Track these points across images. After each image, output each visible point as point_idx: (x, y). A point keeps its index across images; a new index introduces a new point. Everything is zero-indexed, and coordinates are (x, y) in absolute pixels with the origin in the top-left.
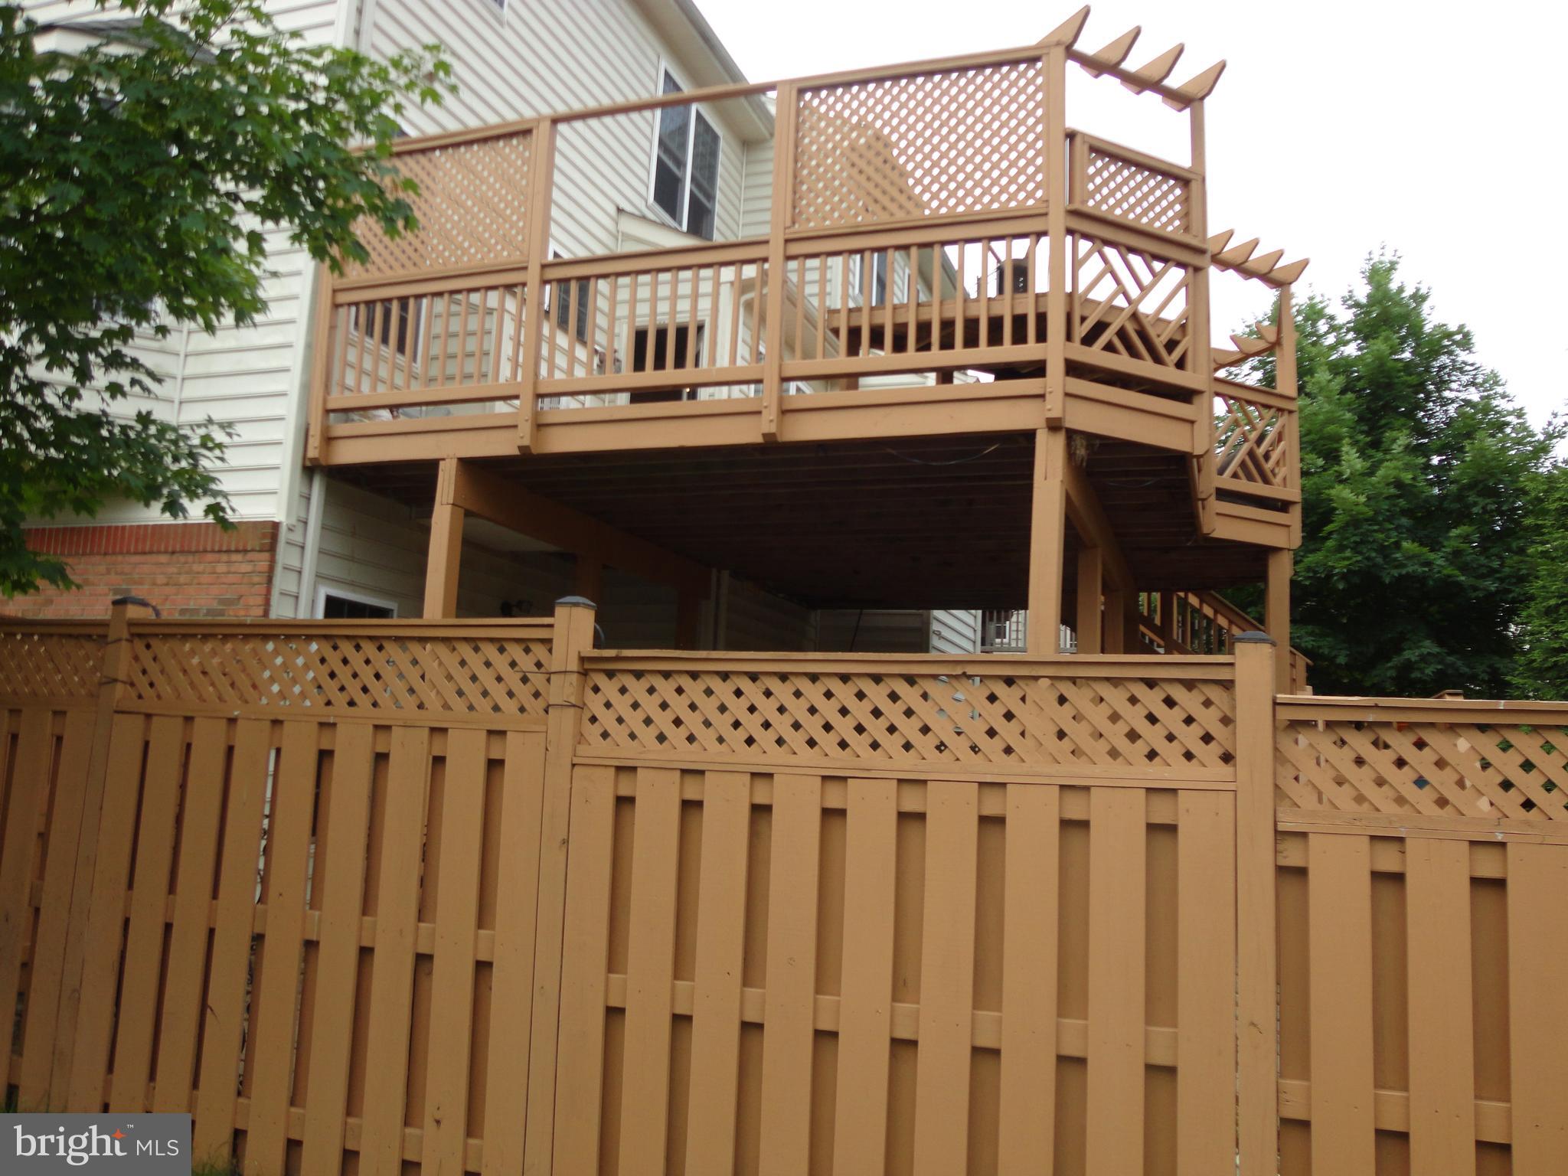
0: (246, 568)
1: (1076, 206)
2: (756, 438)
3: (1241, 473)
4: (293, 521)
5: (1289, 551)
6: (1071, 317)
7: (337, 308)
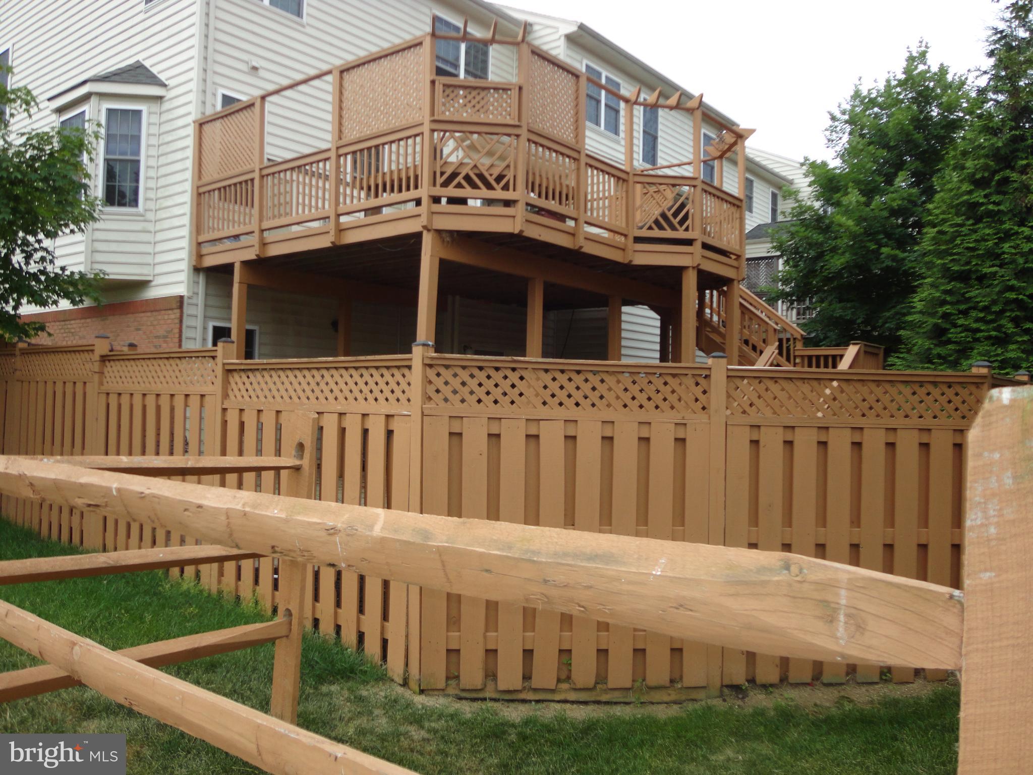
0: (173, 316)
1: (436, 118)
2: (329, 245)
3: (654, 226)
4: (191, 294)
5: (694, 268)
6: (435, 173)
7: (200, 195)
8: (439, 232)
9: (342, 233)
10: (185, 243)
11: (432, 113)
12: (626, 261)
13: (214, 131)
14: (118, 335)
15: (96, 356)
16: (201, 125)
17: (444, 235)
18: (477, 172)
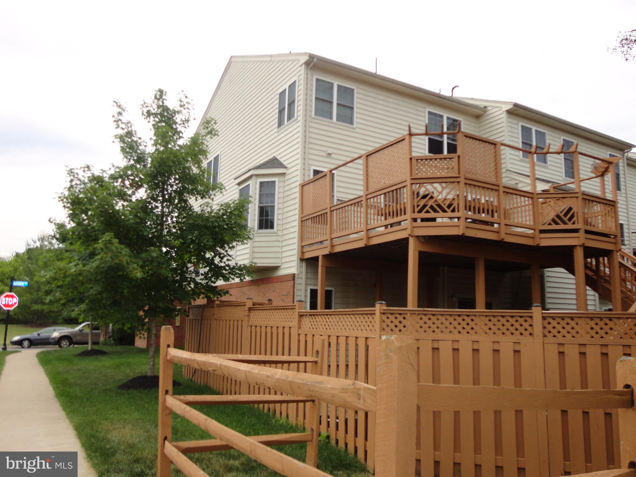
0: (290, 284)
1: (413, 177)
2: (363, 245)
3: (552, 223)
5: (580, 246)
6: (414, 206)
7: (302, 222)
8: (418, 237)
9: (370, 239)
10: (295, 246)
11: (411, 175)
12: (535, 245)
13: (309, 189)
14: (265, 295)
15: (247, 308)
16: (302, 186)
17: (420, 238)
18: (437, 203)
